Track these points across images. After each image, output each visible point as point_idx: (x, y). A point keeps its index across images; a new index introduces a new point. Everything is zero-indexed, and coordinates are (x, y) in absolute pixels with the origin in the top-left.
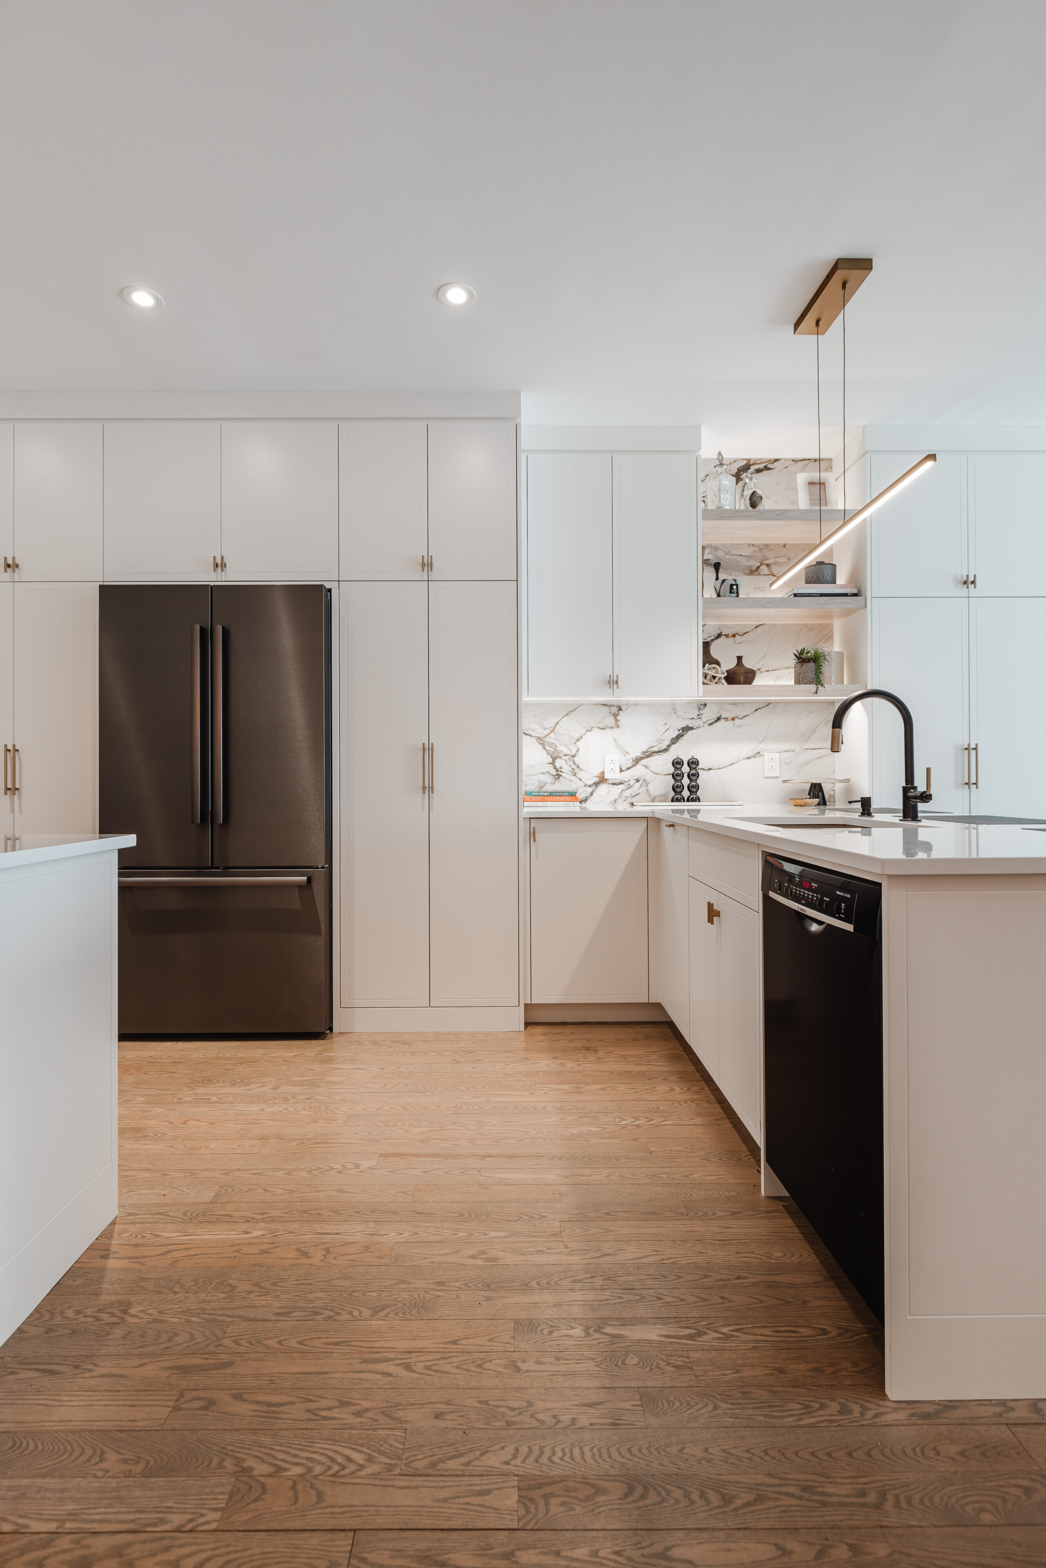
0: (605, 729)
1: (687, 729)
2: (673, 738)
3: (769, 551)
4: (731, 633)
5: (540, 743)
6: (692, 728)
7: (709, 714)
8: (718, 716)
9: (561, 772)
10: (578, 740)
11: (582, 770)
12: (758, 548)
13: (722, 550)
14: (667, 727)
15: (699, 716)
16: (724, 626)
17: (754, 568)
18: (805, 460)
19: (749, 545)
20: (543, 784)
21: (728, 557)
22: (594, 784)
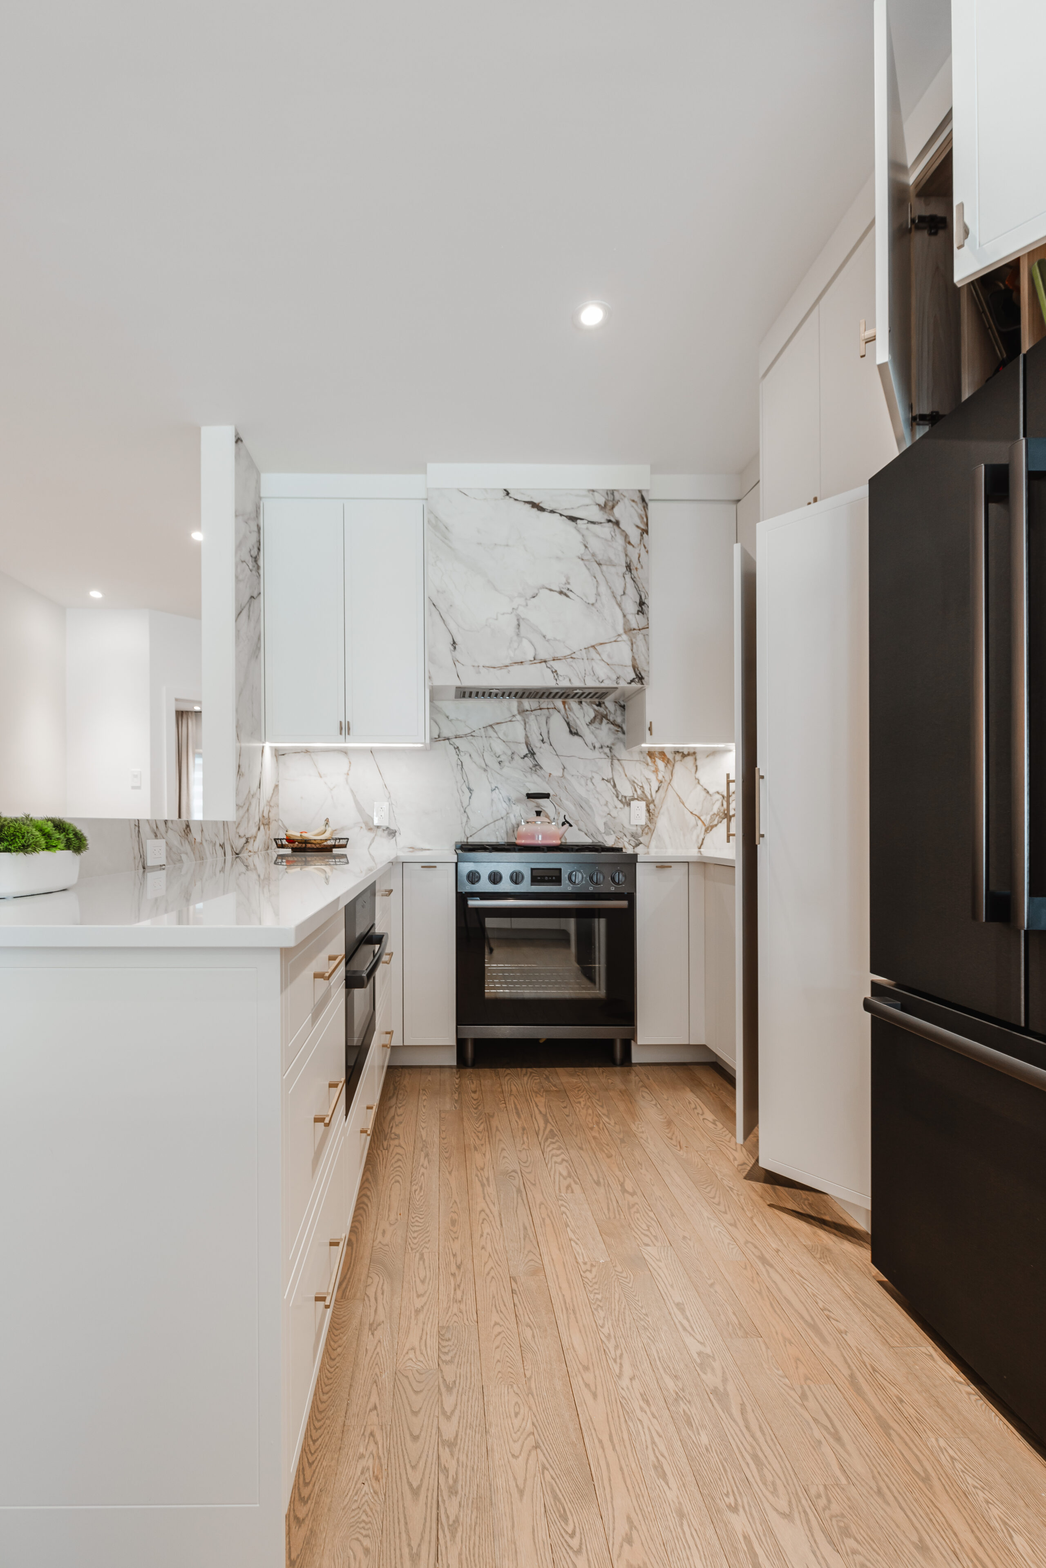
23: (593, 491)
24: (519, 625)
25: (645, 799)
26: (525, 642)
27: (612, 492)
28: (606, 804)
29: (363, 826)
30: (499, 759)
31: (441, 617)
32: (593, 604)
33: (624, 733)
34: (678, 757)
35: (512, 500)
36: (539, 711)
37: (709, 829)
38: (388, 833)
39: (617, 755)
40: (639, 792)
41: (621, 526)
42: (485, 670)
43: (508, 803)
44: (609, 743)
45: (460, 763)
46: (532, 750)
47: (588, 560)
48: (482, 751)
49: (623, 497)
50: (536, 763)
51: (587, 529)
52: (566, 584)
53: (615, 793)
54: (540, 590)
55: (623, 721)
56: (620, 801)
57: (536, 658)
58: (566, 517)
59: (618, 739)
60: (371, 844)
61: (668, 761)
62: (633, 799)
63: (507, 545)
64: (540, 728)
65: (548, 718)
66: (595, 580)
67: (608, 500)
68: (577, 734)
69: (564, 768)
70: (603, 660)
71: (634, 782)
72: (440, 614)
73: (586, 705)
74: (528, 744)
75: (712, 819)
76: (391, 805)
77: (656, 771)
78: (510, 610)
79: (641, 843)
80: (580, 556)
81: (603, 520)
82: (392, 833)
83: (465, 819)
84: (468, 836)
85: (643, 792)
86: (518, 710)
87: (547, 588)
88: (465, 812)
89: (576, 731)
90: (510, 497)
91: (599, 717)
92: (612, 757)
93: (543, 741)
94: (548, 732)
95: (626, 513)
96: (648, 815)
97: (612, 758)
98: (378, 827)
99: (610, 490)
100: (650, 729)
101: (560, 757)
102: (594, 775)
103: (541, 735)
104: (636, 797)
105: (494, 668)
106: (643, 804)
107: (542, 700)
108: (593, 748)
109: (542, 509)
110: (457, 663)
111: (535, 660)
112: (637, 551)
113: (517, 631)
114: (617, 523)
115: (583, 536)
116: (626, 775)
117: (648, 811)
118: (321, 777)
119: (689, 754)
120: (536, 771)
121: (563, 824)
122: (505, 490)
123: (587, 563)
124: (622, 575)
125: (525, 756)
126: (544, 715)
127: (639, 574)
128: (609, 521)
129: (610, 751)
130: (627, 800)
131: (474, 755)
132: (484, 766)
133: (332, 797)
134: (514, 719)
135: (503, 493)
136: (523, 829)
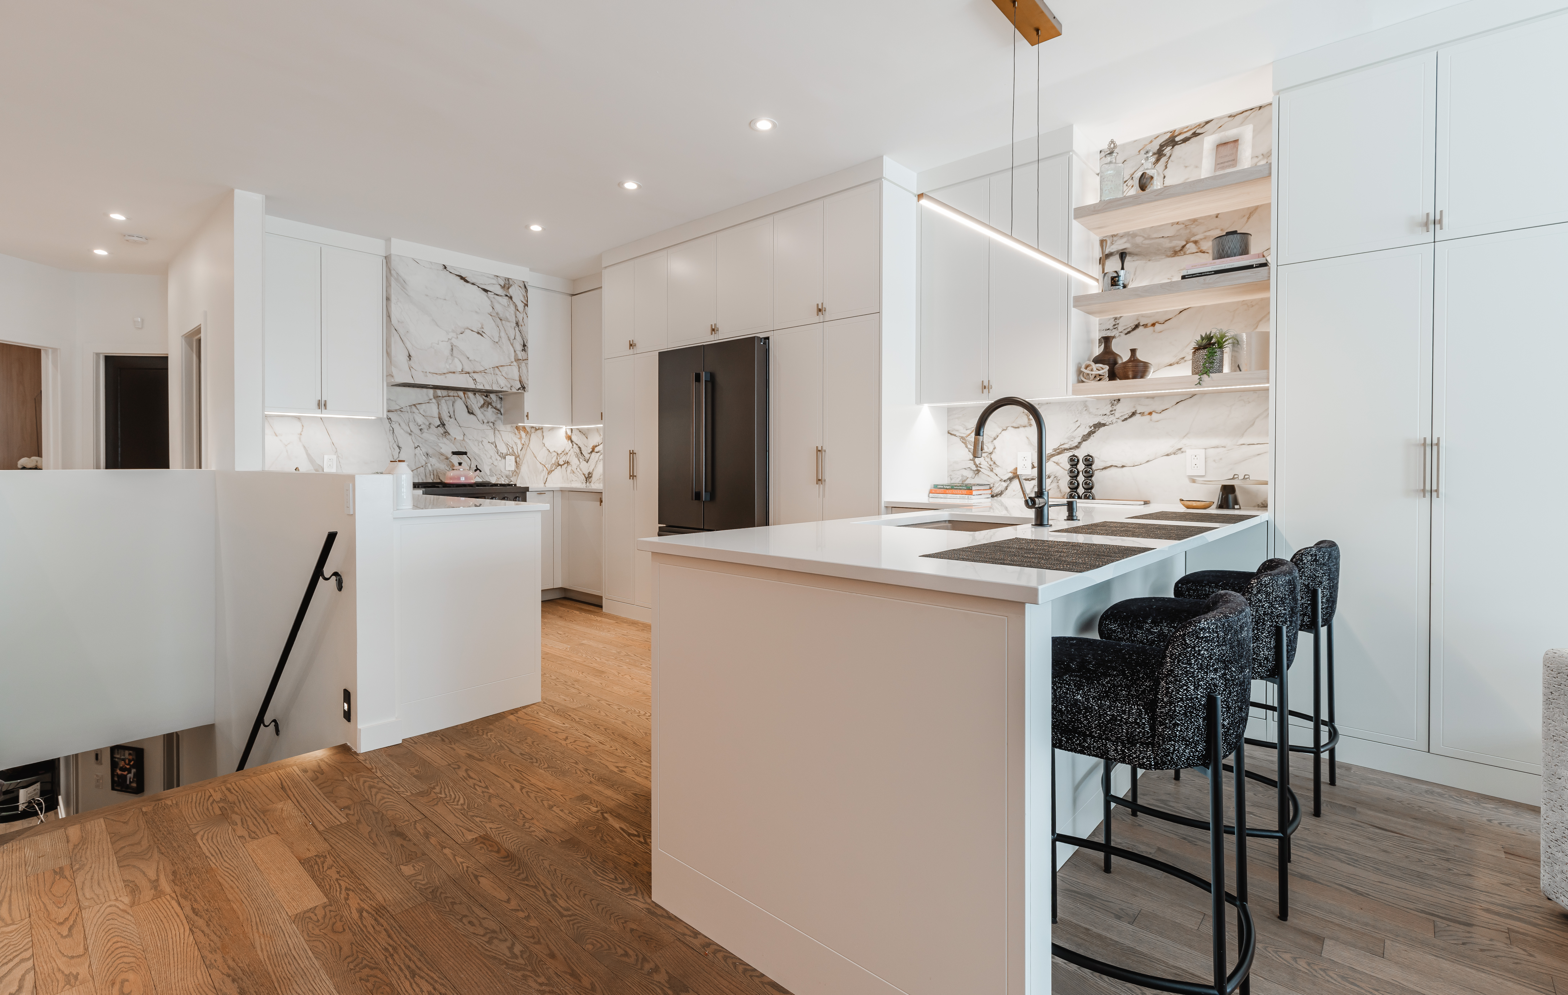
0: (1018, 428)
1: (1099, 426)
2: (1084, 435)
3: (1197, 225)
4: (1150, 322)
5: (963, 442)
6: (1104, 425)
7: (1123, 409)
8: (1133, 411)
9: (980, 467)
10: (995, 439)
11: (998, 466)
12: (1184, 225)
13: (1140, 236)
14: (1078, 424)
15: (1112, 412)
16: (1143, 316)
17: (1178, 249)
18: (1246, 111)
19: (1173, 224)
20: (965, 478)
21: (1147, 242)
22: (1008, 479)
23: (497, 277)
24: (452, 349)
25: (514, 455)
26: (456, 360)
27: (508, 279)
28: (492, 457)
30: (420, 428)
31: (400, 338)
32: (497, 342)
33: (502, 414)
34: (533, 430)
35: (448, 272)
36: (448, 399)
37: (550, 472)
39: (497, 428)
40: (511, 450)
41: (513, 299)
42: (430, 375)
43: (426, 456)
44: (492, 420)
45: (392, 429)
46: (443, 422)
47: (494, 316)
48: (408, 422)
49: (514, 284)
50: (446, 431)
51: (494, 298)
52: (481, 328)
53: (496, 450)
54: (466, 330)
55: (501, 407)
56: (499, 456)
58: (482, 289)
59: (498, 418)
61: (528, 432)
62: (507, 455)
63: (445, 299)
64: (448, 409)
65: (454, 402)
66: (498, 328)
67: (506, 284)
69: (465, 435)
70: (502, 375)
72: (400, 336)
73: (479, 398)
74: (440, 419)
75: (552, 467)
76: (338, 457)
77: (521, 438)
78: (447, 340)
80: (490, 314)
81: (503, 295)
85: (513, 451)
86: (434, 398)
87: (469, 329)
89: (472, 412)
90: (447, 270)
91: (487, 404)
93: (450, 416)
94: (454, 411)
95: (516, 292)
96: (516, 464)
97: (495, 429)
100: (527, 416)
101: (462, 427)
102: (483, 439)
103: (449, 413)
104: (509, 453)
105: (436, 374)
106: (513, 457)
107: (449, 391)
108: (483, 423)
109: (467, 281)
110: (411, 369)
111: (462, 372)
112: (522, 315)
113: (451, 353)
114: (511, 298)
115: (491, 301)
116: (503, 440)
117: (516, 462)
118: (277, 436)
119: (539, 429)
120: (446, 436)
121: (476, 471)
122: (444, 266)
124: (513, 328)
125: (438, 426)
126: (451, 400)
127: (523, 328)
128: (507, 296)
129: (493, 425)
130: (504, 455)
131: (403, 424)
132: (410, 432)
133: (287, 451)
134: (431, 401)
135: (442, 267)
136: (452, 474)
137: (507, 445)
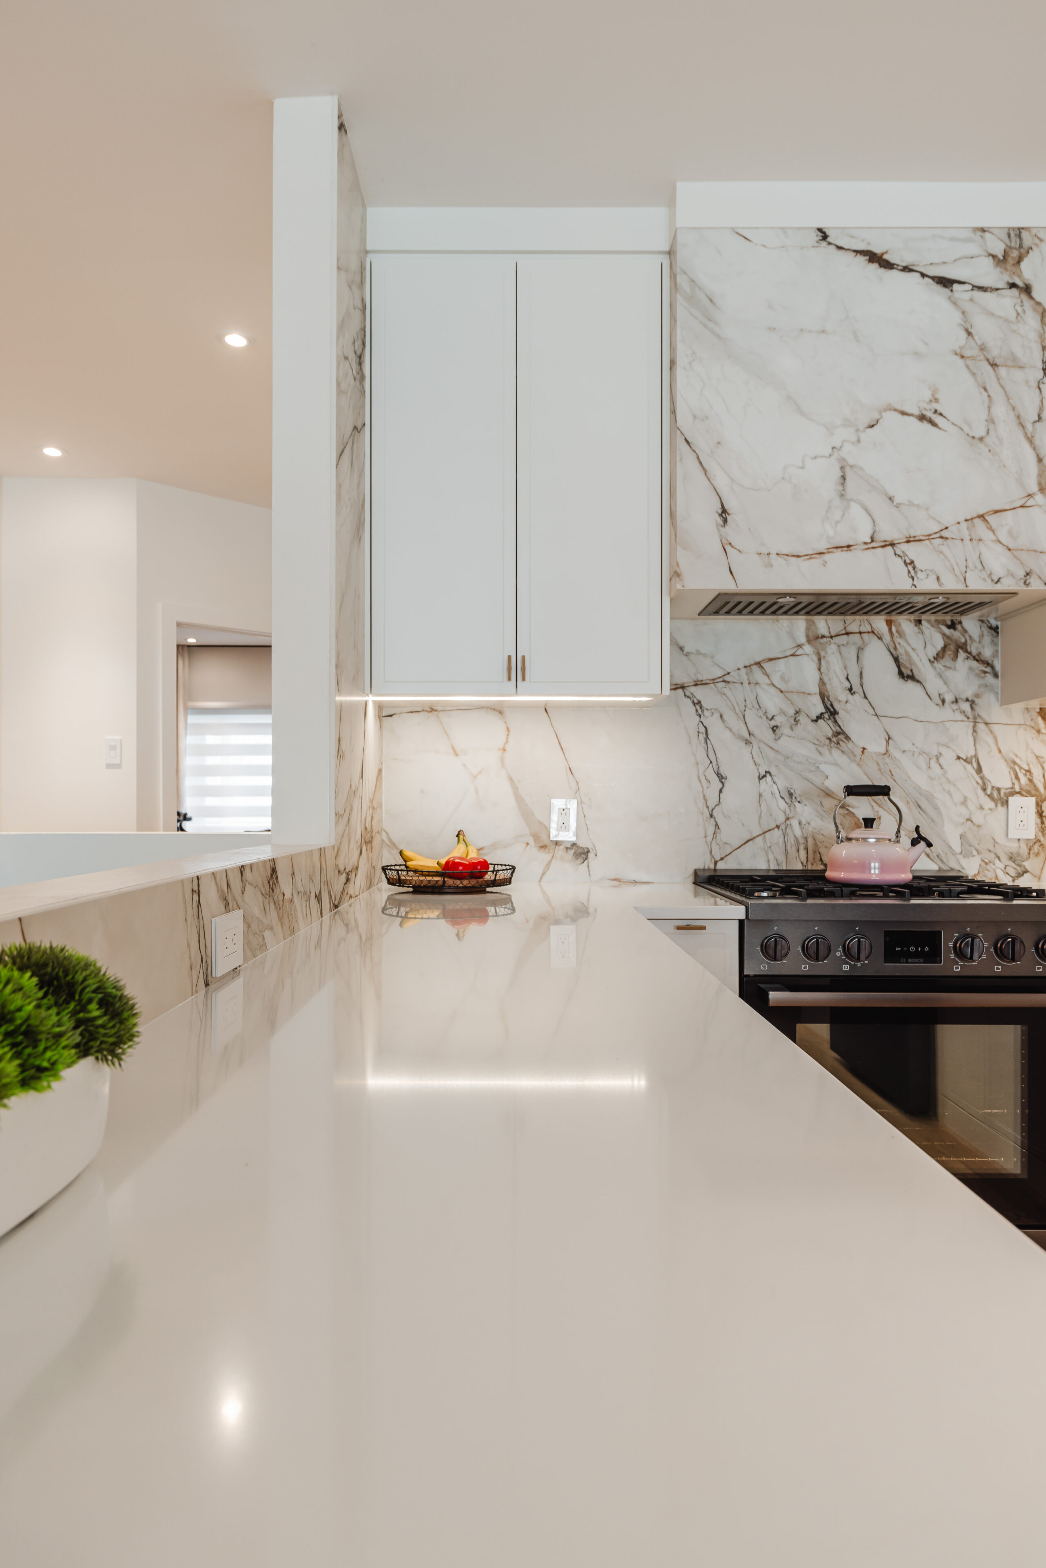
23: (983, 230)
24: (844, 478)
25: (1033, 792)
26: (855, 509)
27: (1019, 232)
28: (964, 802)
29: (531, 842)
30: (773, 723)
31: (701, 463)
32: (981, 439)
33: (996, 675)
35: (832, 248)
36: (845, 637)
38: (575, 853)
39: (984, 715)
40: (1024, 780)
41: (1034, 294)
42: (780, 560)
43: (788, 800)
44: (969, 694)
45: (702, 730)
46: (832, 705)
47: (972, 358)
48: (743, 708)
49: (1037, 241)
50: (839, 730)
51: (971, 300)
52: (931, 401)
53: (980, 781)
54: (884, 414)
55: (995, 654)
56: (989, 796)
57: (877, 537)
58: (933, 278)
59: (986, 686)
60: (544, 874)
62: (1013, 793)
63: (823, 332)
64: (845, 668)
65: (860, 649)
66: (985, 394)
67: (1010, 247)
68: (912, 677)
69: (889, 738)
70: (1000, 542)
71: (1014, 763)
72: (698, 458)
73: (929, 626)
74: (823, 696)
76: (580, 803)
78: (828, 451)
79: (1026, 871)
80: (958, 351)
81: (1001, 284)
82: (582, 854)
83: (711, 829)
84: (718, 858)
85: (1031, 781)
86: (807, 636)
87: (895, 410)
88: (711, 816)
89: (910, 673)
90: (830, 243)
91: (952, 647)
92: (975, 718)
93: (850, 689)
94: (861, 674)
95: (1043, 271)
96: (1039, 821)
97: (976, 720)
98: (557, 843)
99: (1014, 229)
101: (881, 718)
102: (943, 750)
103: (847, 679)
104: (1017, 789)
105: (798, 556)
106: (1032, 801)
107: (849, 618)
108: (940, 703)
109: (887, 265)
110: (728, 548)
111: (873, 543)
113: (841, 488)
114: (1027, 290)
115: (963, 313)
116: (1000, 751)
118: (457, 755)
120: (838, 743)
121: (915, 841)
122: (820, 230)
123: (969, 362)
124: (1035, 385)
125: (819, 717)
126: (854, 644)
128: (1013, 285)
129: (972, 708)
130: (1002, 794)
131: (729, 716)
132: (746, 735)
133: (476, 790)
134: (800, 652)
135: (815, 236)
136: (843, 851)
137: (1013, 764)
